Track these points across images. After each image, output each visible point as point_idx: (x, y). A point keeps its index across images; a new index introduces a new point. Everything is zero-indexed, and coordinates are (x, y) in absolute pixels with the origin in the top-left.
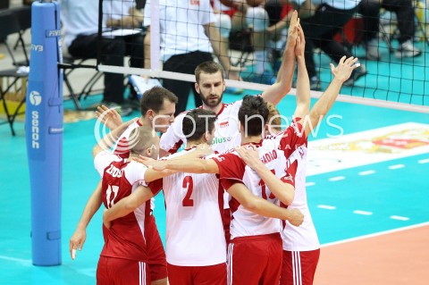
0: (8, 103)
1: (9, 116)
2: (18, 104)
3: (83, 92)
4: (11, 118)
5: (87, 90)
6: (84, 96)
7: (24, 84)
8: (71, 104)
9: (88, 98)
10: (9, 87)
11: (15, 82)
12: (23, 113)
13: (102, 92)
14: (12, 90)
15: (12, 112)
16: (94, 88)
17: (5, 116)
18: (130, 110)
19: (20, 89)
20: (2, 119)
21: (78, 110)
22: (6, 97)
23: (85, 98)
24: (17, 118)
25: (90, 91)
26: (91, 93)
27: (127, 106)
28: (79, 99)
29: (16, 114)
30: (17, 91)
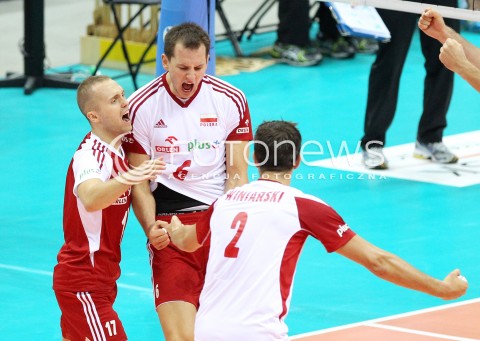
0: (129, 44)
1: (130, 66)
2: (146, 46)
3: (246, 29)
4: (134, 69)
5: (251, 26)
6: (247, 34)
7: (154, 15)
8: (226, 47)
9: (254, 37)
10: (131, 20)
11: (140, 13)
12: (153, 60)
13: (275, 28)
14: (136, 24)
15: (134, 59)
16: (262, 23)
17: (124, 65)
18: (318, 57)
19: (148, 23)
20: (120, 69)
21: (239, 56)
22: (125, 35)
23: (249, 38)
24: (143, 68)
25: (256, 27)
26: (258, 31)
27: (314, 50)
28: (240, 39)
29: (142, 61)
30: (144, 26)
